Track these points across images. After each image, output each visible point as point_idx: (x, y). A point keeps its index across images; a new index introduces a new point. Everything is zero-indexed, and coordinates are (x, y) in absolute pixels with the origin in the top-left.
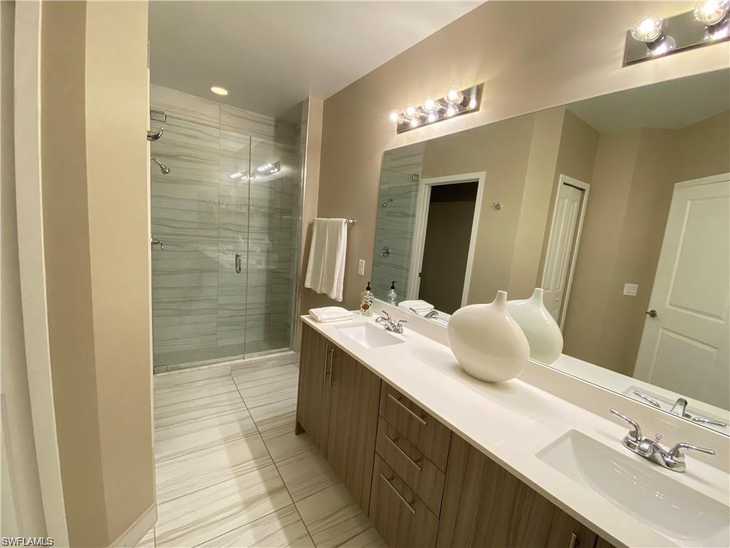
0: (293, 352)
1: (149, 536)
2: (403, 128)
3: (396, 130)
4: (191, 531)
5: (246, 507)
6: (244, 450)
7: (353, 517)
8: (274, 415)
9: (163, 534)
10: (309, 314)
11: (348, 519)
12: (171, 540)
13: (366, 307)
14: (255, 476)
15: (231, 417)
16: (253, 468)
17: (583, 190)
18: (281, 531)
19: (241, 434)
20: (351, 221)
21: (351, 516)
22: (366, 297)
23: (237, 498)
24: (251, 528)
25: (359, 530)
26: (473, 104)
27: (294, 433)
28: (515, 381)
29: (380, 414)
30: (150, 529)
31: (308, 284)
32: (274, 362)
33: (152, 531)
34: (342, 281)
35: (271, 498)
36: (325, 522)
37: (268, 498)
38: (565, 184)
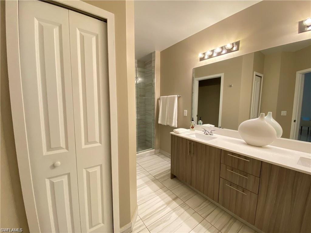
0: (154, 150)
1: (138, 218)
2: (202, 59)
3: (199, 60)
4: (152, 215)
5: (168, 205)
6: (155, 186)
7: (209, 205)
8: (159, 173)
9: (143, 217)
10: (173, 131)
11: (208, 206)
12: (147, 219)
13: (193, 127)
14: (164, 194)
15: (143, 175)
16: (162, 192)
17: (261, 77)
18: (185, 212)
19: (151, 181)
20: (179, 96)
21: (208, 204)
22: (193, 123)
23: (162, 202)
24: (174, 211)
25: (213, 209)
26: (234, 49)
27: (170, 178)
28: (268, 146)
29: (222, 162)
30: (137, 216)
31: (159, 122)
32: (149, 154)
33: (138, 216)
34: (177, 119)
35: (175, 201)
36: (200, 207)
37: (174, 201)
38: (256, 75)
